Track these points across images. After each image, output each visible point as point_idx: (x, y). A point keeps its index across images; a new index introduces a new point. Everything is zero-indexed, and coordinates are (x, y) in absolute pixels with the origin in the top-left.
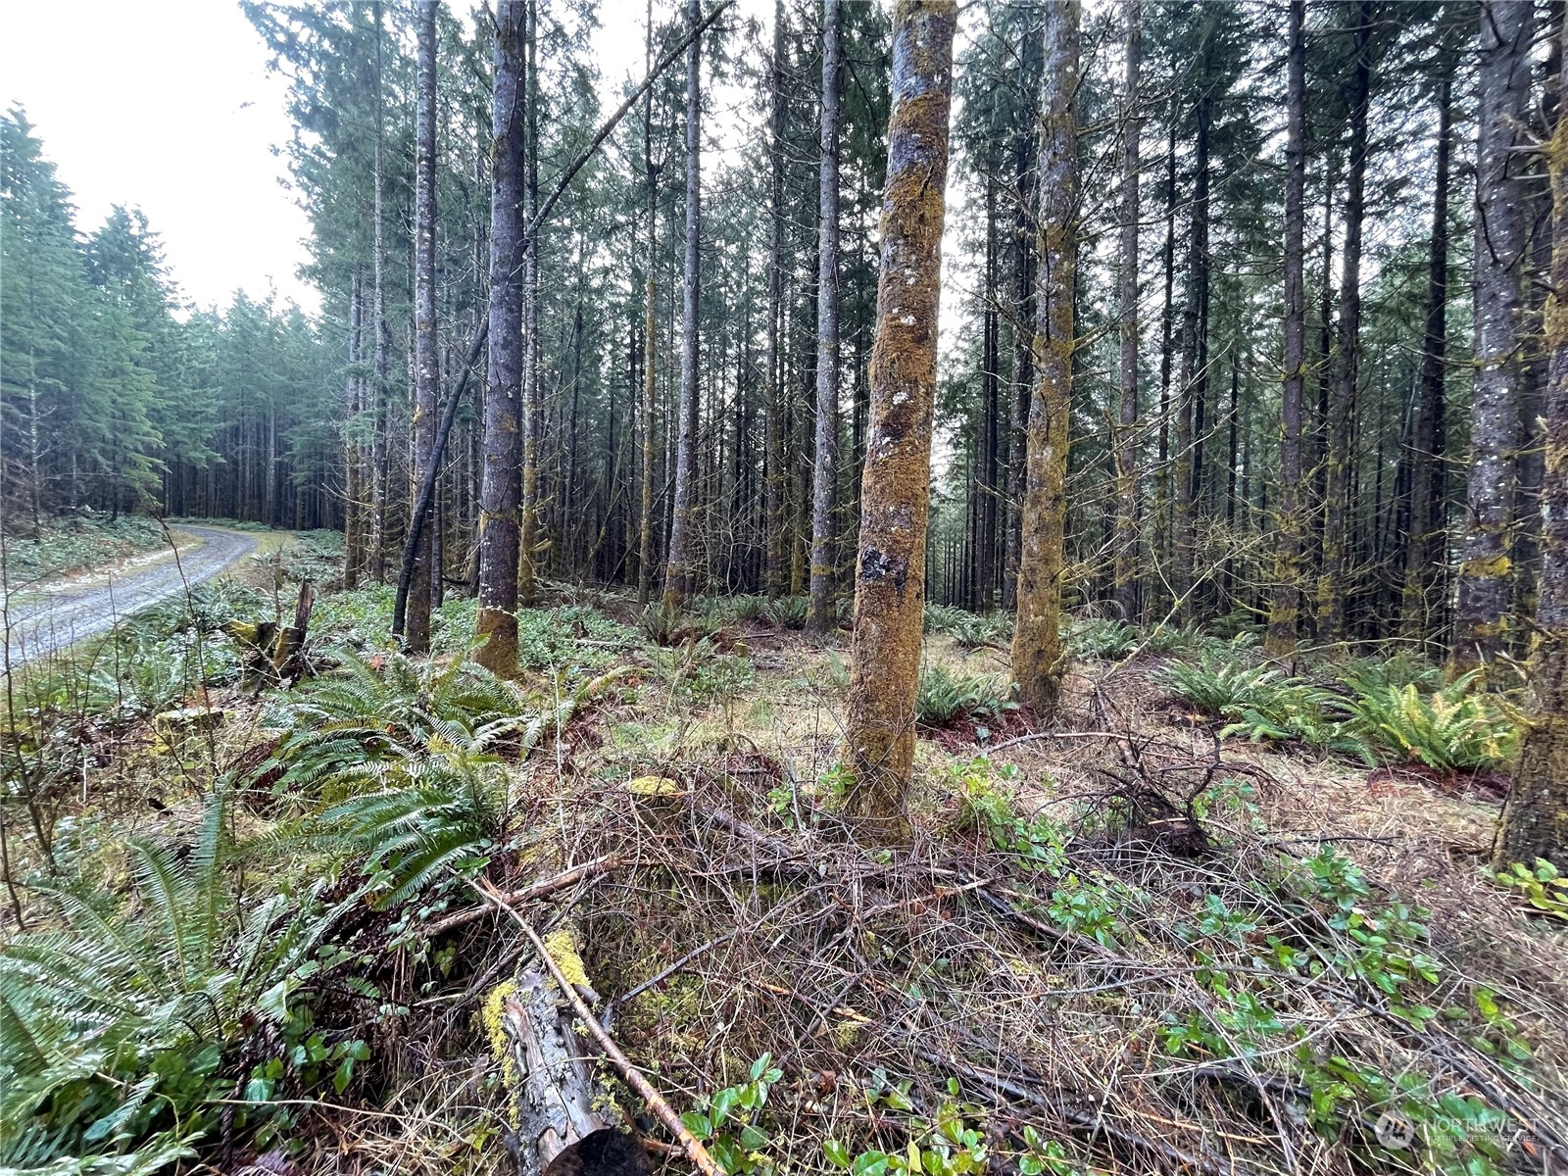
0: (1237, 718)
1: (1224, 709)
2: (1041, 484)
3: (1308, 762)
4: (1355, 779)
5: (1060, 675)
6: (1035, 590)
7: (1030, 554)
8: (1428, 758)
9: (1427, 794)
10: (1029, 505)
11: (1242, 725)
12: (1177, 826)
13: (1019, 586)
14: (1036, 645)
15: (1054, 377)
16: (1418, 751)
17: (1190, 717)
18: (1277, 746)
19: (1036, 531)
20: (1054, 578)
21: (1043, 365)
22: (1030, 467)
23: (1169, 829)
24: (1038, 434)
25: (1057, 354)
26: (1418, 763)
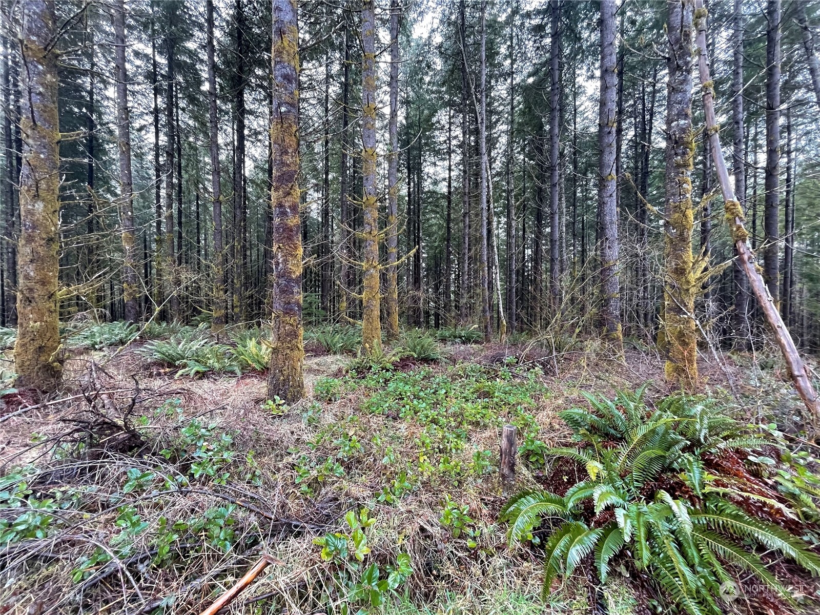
0: (185, 366)
1: (177, 363)
2: (34, 227)
3: (216, 380)
4: (233, 381)
5: (62, 362)
6: (33, 304)
7: (27, 277)
8: (257, 367)
9: (256, 381)
10: (23, 242)
11: (187, 369)
12: (121, 437)
13: (18, 301)
14: (36, 344)
15: (42, 153)
16: (254, 365)
17: (162, 371)
18: (201, 376)
19: (32, 261)
20: (51, 296)
21: (30, 141)
22: (23, 213)
23: (116, 440)
24: (28, 190)
25: (44, 137)
26: (254, 370)
